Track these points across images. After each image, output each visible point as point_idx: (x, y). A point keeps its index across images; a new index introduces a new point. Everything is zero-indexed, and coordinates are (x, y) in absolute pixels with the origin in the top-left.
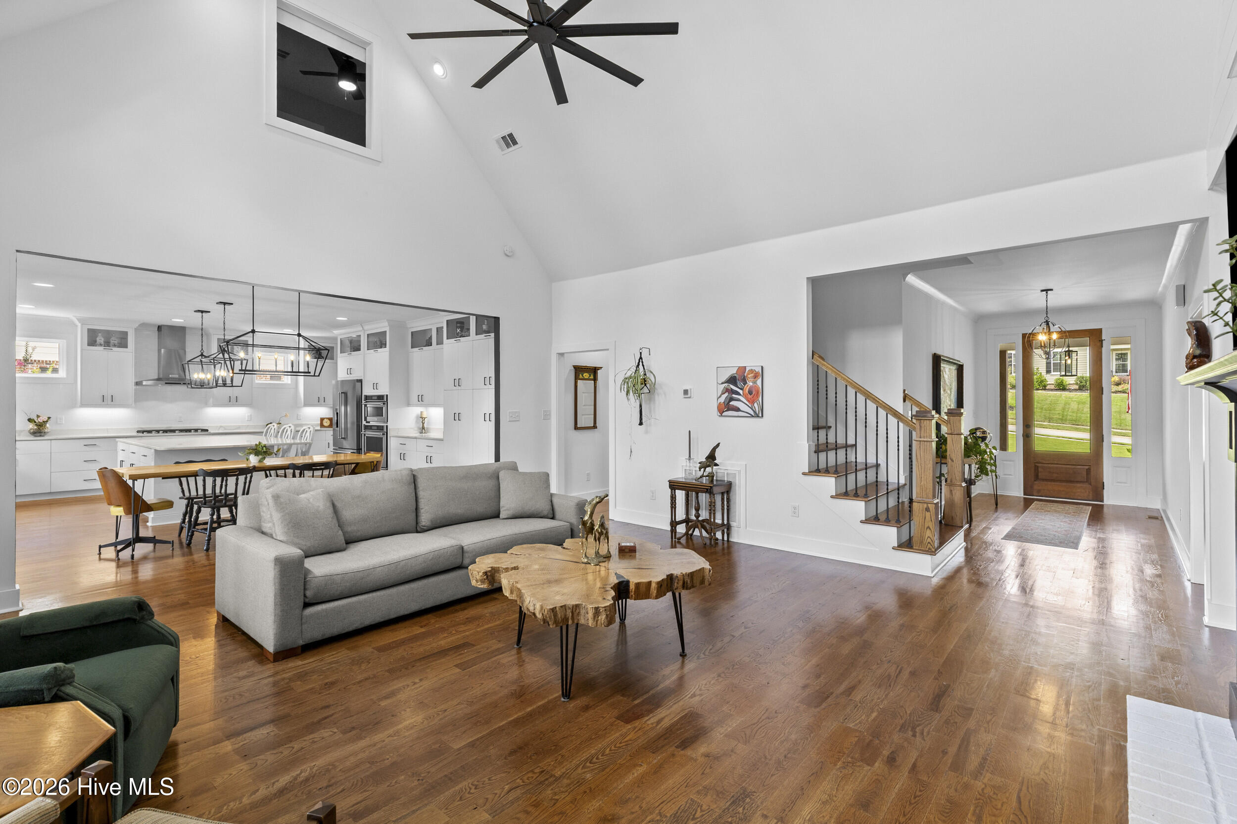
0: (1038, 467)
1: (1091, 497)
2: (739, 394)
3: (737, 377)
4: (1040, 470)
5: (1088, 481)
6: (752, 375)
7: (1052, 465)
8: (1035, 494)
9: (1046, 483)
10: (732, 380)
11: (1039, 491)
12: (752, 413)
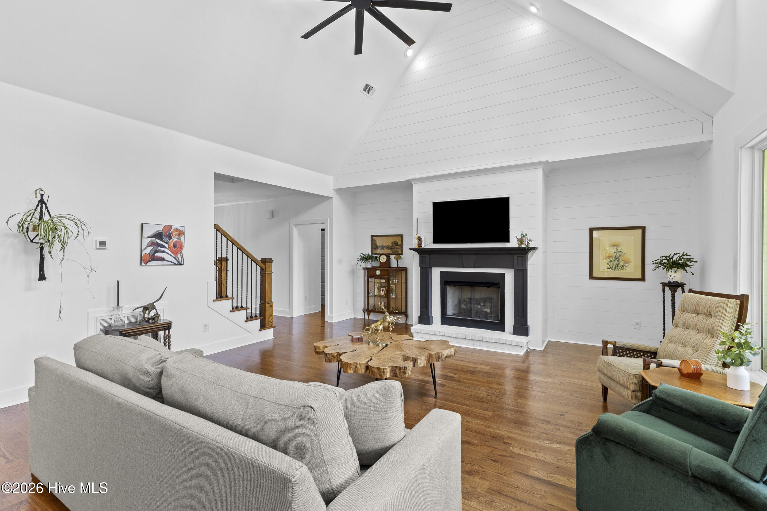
2: (164, 247)
3: (163, 233)
6: (177, 233)
10: (158, 235)
12: (176, 262)
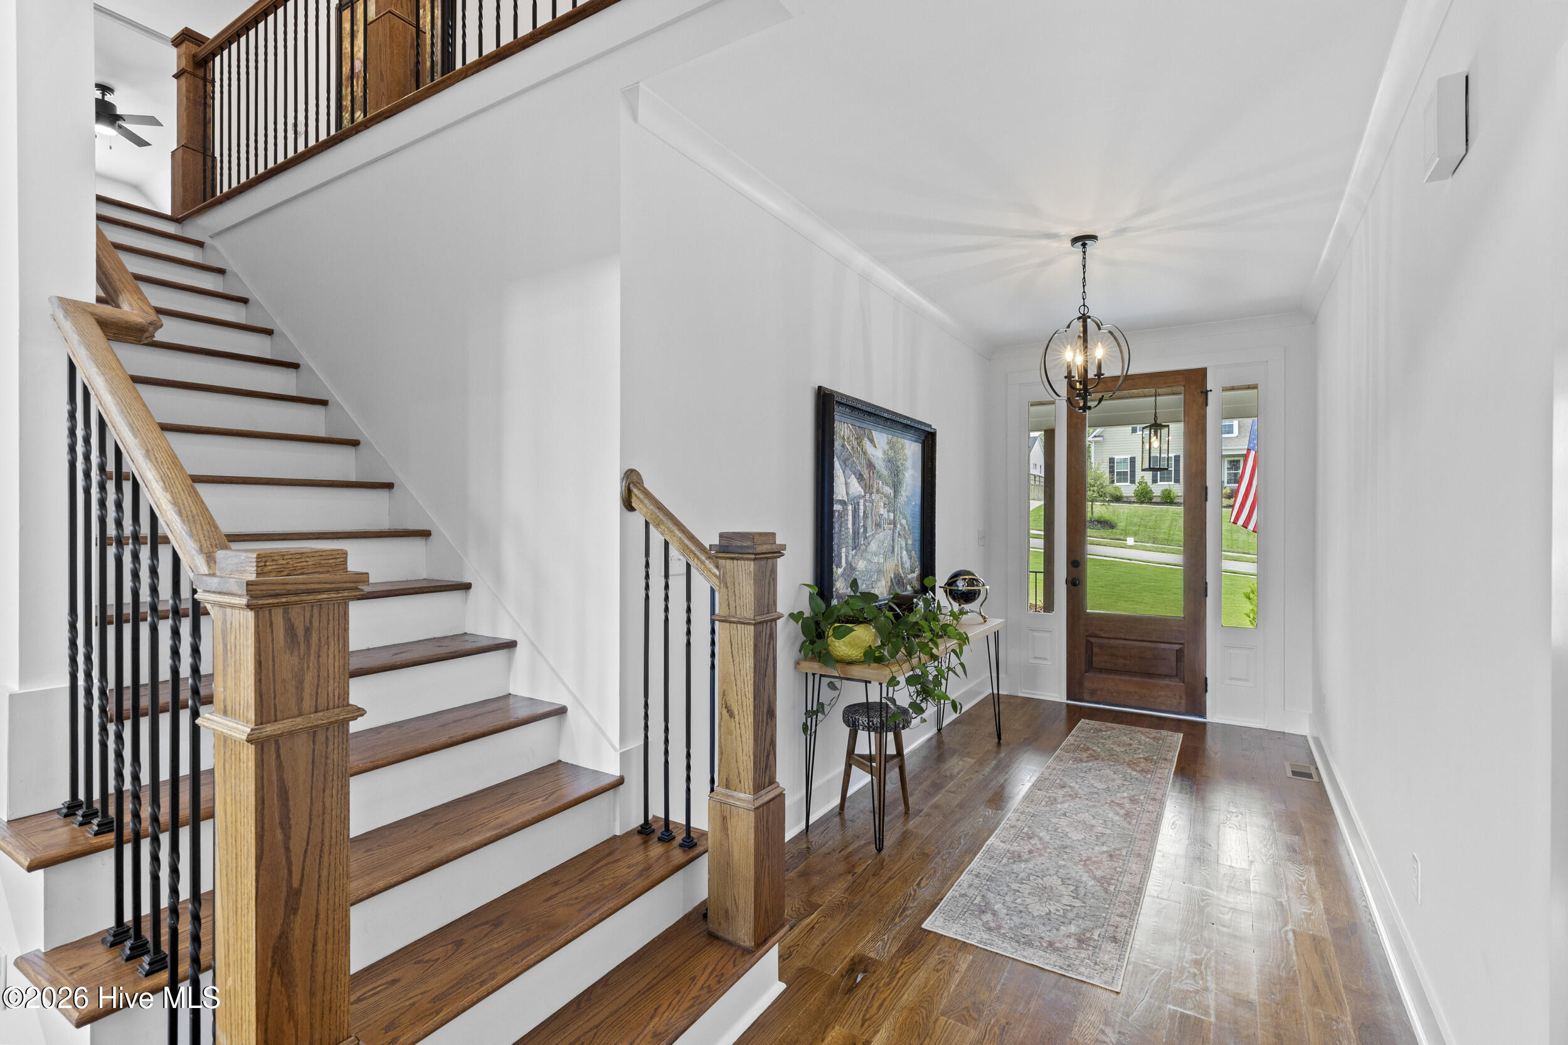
0: (1092, 644)
1: (1183, 709)
4: (1096, 650)
5: (1178, 674)
7: (1117, 641)
8: (1086, 697)
9: (1105, 676)
11: (1093, 692)
